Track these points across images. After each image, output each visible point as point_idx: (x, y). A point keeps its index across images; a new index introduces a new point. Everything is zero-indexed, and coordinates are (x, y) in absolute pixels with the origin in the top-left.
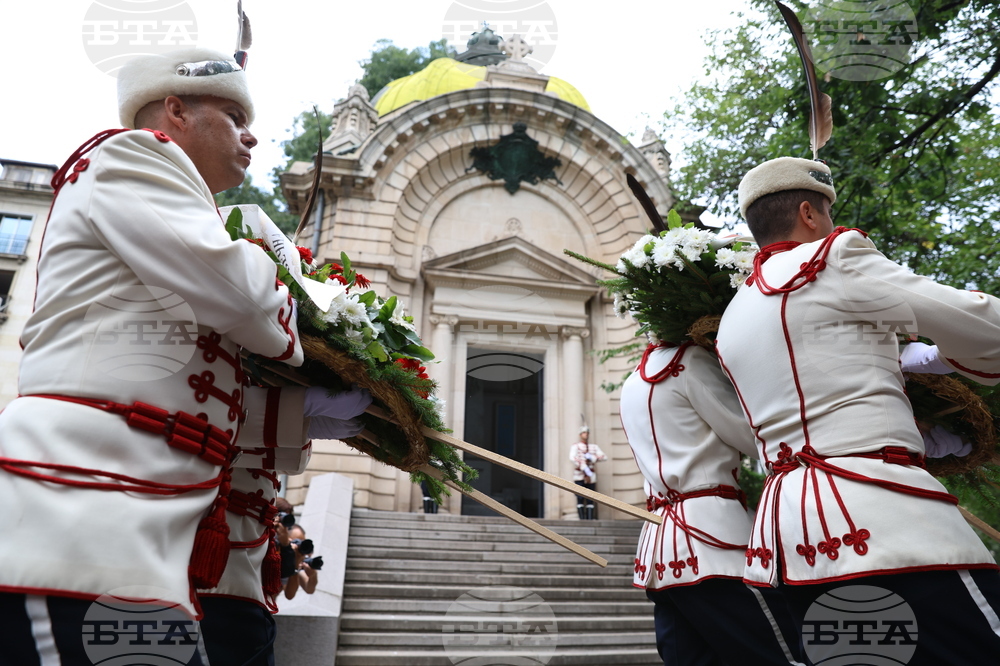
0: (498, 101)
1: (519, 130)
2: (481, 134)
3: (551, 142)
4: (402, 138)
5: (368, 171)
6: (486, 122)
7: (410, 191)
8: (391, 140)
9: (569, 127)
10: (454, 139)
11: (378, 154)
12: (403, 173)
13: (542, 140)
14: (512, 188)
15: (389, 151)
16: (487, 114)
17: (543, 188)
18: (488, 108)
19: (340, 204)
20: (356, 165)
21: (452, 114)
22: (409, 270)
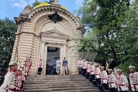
0: (52, 8)
1: (56, 13)
2: (50, 13)
3: (61, 15)
4: (36, 13)
5: (30, 17)
6: (51, 11)
7: (37, 21)
8: (34, 13)
9: (64, 12)
10: (45, 14)
11: (32, 15)
12: (36, 18)
13: (60, 15)
14: (55, 22)
15: (34, 15)
16: (51, 10)
17: (60, 22)
18: (51, 9)
19: (25, 23)
20: (28, 16)
21: (45, 9)
22: (37, 34)
